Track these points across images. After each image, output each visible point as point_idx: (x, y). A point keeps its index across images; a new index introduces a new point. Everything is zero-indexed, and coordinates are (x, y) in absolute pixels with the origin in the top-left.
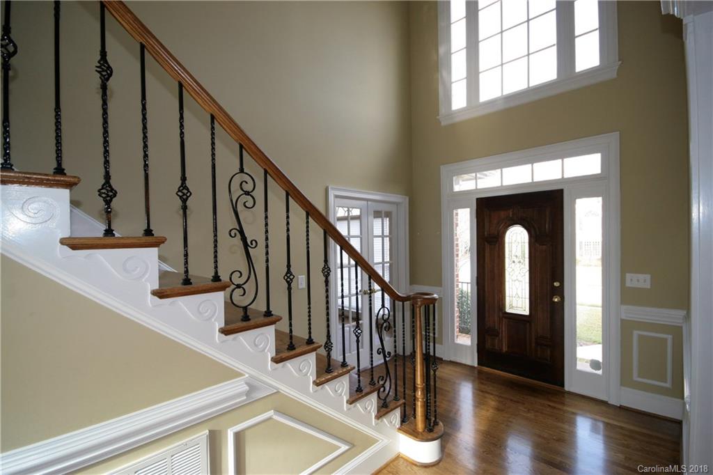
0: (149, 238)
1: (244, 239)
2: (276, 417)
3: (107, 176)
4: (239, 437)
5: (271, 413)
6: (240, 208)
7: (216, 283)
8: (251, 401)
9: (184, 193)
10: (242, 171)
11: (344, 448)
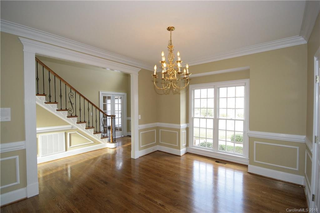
0: (56, 102)
1: (71, 103)
2: (77, 133)
3: (50, 94)
4: (70, 134)
5: (76, 132)
6: (71, 98)
7: (66, 110)
8: (72, 129)
9: (61, 96)
10: (71, 92)
11: (93, 142)
